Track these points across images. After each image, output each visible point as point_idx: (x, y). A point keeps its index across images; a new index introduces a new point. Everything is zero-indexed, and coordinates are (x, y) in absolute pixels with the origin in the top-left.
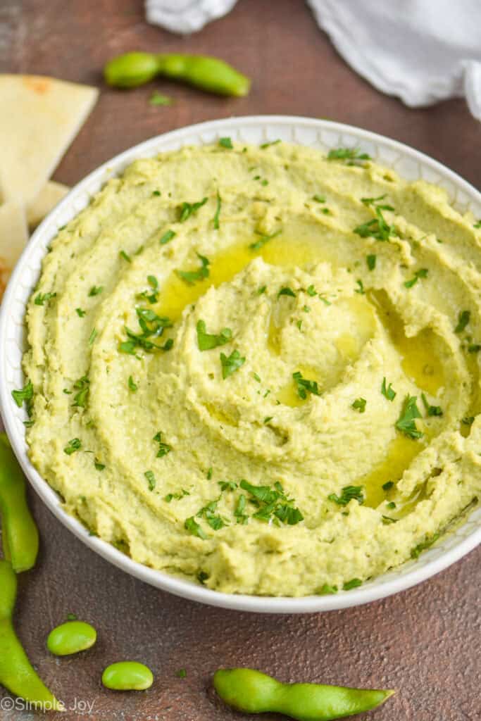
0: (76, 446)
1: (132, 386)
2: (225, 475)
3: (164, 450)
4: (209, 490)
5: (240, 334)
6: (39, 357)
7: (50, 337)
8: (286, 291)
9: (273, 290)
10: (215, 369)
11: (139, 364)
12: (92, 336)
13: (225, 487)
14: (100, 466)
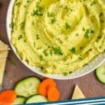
0: (21, 37)
1: (33, 24)
2: (49, 44)
3: (38, 38)
4: (46, 47)
5: (56, 15)
6: (15, 16)
7: (18, 12)
8: (66, 8)
9: (64, 7)
10: (50, 22)
11: (35, 18)
12: (27, 13)
13: (49, 47)
14: (25, 41)
